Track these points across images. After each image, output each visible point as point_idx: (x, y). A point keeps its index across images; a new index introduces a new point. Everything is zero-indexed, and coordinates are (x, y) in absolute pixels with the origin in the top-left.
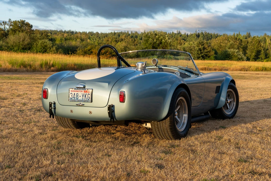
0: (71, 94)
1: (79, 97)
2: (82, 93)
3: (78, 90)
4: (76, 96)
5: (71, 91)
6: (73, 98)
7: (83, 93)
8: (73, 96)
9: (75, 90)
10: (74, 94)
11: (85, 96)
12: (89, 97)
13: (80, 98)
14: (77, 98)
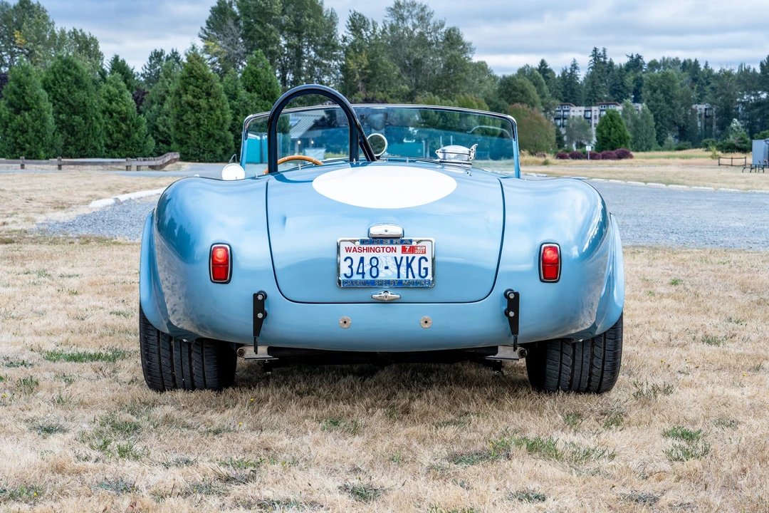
0: (349, 261)
1: (381, 268)
2: (393, 254)
3: (376, 246)
4: (367, 268)
5: (348, 250)
6: (358, 273)
7: (399, 254)
8: (355, 267)
9: (365, 246)
10: (362, 260)
11: (409, 266)
12: (426, 269)
13: (384, 275)
14: (374, 274)
